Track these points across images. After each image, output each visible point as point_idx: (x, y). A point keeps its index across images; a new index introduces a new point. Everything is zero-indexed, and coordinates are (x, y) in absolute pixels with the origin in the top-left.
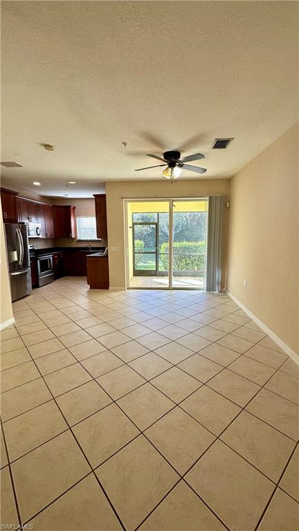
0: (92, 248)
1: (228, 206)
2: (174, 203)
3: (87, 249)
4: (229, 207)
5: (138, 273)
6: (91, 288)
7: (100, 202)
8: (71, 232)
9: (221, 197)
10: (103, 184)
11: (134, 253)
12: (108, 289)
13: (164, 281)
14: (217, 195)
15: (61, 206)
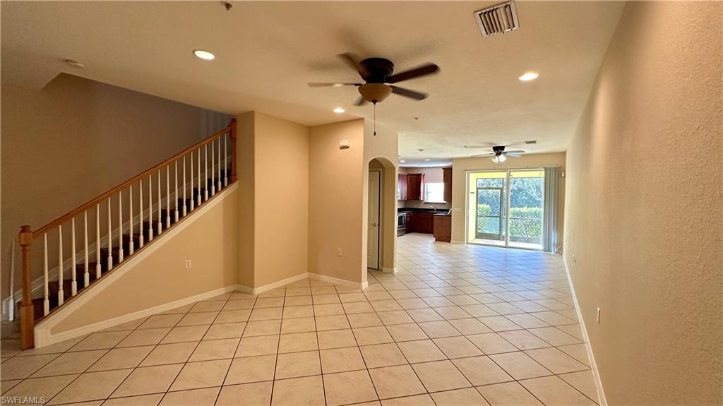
0: (437, 210)
1: (563, 175)
2: (511, 173)
3: (433, 210)
4: (565, 177)
5: (479, 236)
6: (436, 240)
7: (448, 173)
8: (420, 195)
9: (555, 168)
10: (451, 160)
11: (477, 216)
12: (450, 242)
13: (503, 243)
14: (552, 166)
15: (414, 175)
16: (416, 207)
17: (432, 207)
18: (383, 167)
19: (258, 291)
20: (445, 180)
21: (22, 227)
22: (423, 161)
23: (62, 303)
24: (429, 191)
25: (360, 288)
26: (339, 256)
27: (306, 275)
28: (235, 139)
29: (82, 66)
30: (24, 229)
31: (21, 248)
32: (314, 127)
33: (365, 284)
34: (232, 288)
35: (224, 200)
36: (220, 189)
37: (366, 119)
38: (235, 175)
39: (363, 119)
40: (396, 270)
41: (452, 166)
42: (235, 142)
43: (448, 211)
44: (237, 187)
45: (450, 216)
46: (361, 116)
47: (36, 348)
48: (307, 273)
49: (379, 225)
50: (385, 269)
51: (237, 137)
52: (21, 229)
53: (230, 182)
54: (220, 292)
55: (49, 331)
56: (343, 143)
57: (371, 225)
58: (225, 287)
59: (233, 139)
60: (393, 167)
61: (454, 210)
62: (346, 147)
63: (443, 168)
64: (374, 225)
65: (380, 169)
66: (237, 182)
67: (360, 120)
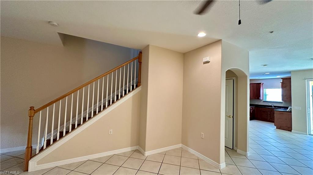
0: (275, 107)
3: (271, 106)
6: (277, 128)
7: (286, 84)
8: (260, 96)
10: (290, 72)
12: (291, 131)
15: (256, 84)
16: (256, 103)
17: (270, 104)
18: (237, 77)
19: (147, 153)
20: (283, 87)
21: (30, 107)
22: (263, 74)
23: (45, 148)
24: (267, 94)
25: (218, 167)
26: (202, 138)
27: (180, 145)
28: (141, 63)
29: (56, 24)
30: (32, 108)
31: (29, 118)
32: (186, 53)
33: (223, 165)
34: (135, 148)
35: (133, 96)
36: (131, 90)
37: (223, 40)
38: (140, 82)
39: (221, 40)
40: (249, 154)
41: (291, 76)
42: (141, 64)
43: (287, 108)
44: (141, 89)
45: (291, 112)
46: (219, 38)
47: (28, 172)
48: (181, 144)
49: (233, 117)
50: (239, 151)
51: (142, 62)
52: (30, 108)
53: (137, 86)
54: (129, 149)
55: (36, 163)
56: (205, 60)
57: (227, 116)
58: (131, 146)
59: (140, 63)
60: (246, 76)
61: (295, 108)
62: (208, 62)
63: (282, 78)
64: (229, 117)
65: (234, 78)
66: (141, 86)
67: (219, 41)
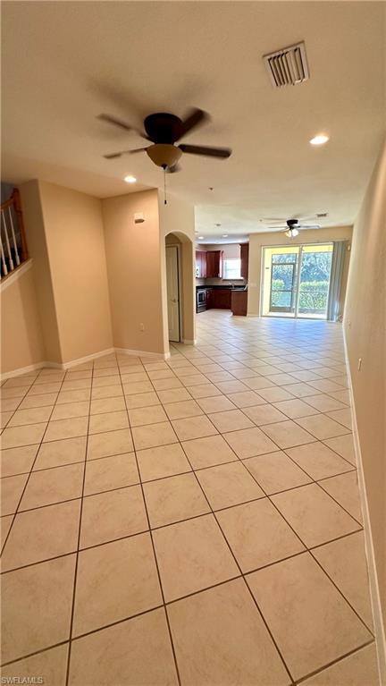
0: (235, 286)
1: (349, 249)
2: (303, 248)
3: (231, 286)
5: (273, 309)
6: (233, 315)
7: (245, 249)
8: (219, 272)
9: (342, 242)
10: (248, 235)
11: (271, 291)
12: (246, 315)
13: (293, 315)
14: (339, 240)
15: (213, 252)
16: (215, 284)
17: (230, 284)
18: (181, 244)
19: (66, 366)
20: (242, 257)
22: (221, 237)
25: (163, 358)
26: (142, 331)
27: (112, 350)
28: (21, 212)
32: (108, 198)
33: (167, 355)
34: (41, 365)
36: (12, 268)
37: (160, 189)
38: (27, 253)
39: (156, 189)
40: (195, 342)
41: (249, 242)
43: (244, 287)
44: (30, 265)
45: (247, 291)
46: (154, 185)
48: (113, 348)
49: (178, 300)
50: (186, 341)
51: (23, 209)
53: (22, 261)
54: (30, 369)
56: (138, 216)
57: (170, 300)
58: (33, 363)
59: (18, 212)
60: (191, 243)
61: (250, 285)
62: (141, 221)
63: (241, 245)
64: (174, 301)
65: (178, 245)
66: (30, 261)
67: (154, 190)
